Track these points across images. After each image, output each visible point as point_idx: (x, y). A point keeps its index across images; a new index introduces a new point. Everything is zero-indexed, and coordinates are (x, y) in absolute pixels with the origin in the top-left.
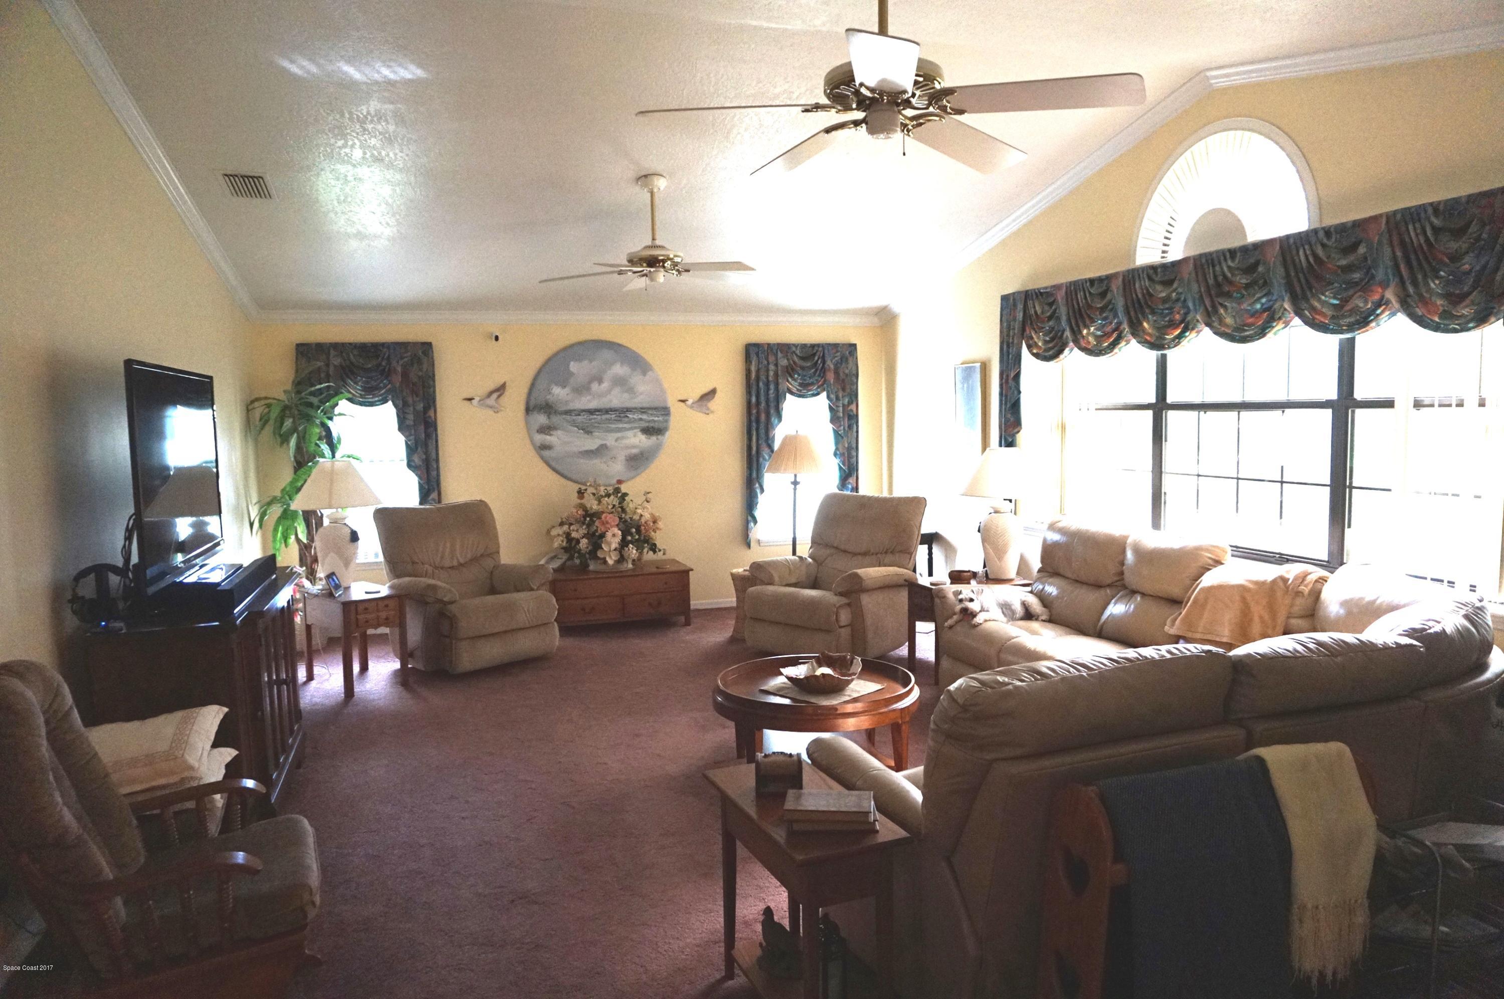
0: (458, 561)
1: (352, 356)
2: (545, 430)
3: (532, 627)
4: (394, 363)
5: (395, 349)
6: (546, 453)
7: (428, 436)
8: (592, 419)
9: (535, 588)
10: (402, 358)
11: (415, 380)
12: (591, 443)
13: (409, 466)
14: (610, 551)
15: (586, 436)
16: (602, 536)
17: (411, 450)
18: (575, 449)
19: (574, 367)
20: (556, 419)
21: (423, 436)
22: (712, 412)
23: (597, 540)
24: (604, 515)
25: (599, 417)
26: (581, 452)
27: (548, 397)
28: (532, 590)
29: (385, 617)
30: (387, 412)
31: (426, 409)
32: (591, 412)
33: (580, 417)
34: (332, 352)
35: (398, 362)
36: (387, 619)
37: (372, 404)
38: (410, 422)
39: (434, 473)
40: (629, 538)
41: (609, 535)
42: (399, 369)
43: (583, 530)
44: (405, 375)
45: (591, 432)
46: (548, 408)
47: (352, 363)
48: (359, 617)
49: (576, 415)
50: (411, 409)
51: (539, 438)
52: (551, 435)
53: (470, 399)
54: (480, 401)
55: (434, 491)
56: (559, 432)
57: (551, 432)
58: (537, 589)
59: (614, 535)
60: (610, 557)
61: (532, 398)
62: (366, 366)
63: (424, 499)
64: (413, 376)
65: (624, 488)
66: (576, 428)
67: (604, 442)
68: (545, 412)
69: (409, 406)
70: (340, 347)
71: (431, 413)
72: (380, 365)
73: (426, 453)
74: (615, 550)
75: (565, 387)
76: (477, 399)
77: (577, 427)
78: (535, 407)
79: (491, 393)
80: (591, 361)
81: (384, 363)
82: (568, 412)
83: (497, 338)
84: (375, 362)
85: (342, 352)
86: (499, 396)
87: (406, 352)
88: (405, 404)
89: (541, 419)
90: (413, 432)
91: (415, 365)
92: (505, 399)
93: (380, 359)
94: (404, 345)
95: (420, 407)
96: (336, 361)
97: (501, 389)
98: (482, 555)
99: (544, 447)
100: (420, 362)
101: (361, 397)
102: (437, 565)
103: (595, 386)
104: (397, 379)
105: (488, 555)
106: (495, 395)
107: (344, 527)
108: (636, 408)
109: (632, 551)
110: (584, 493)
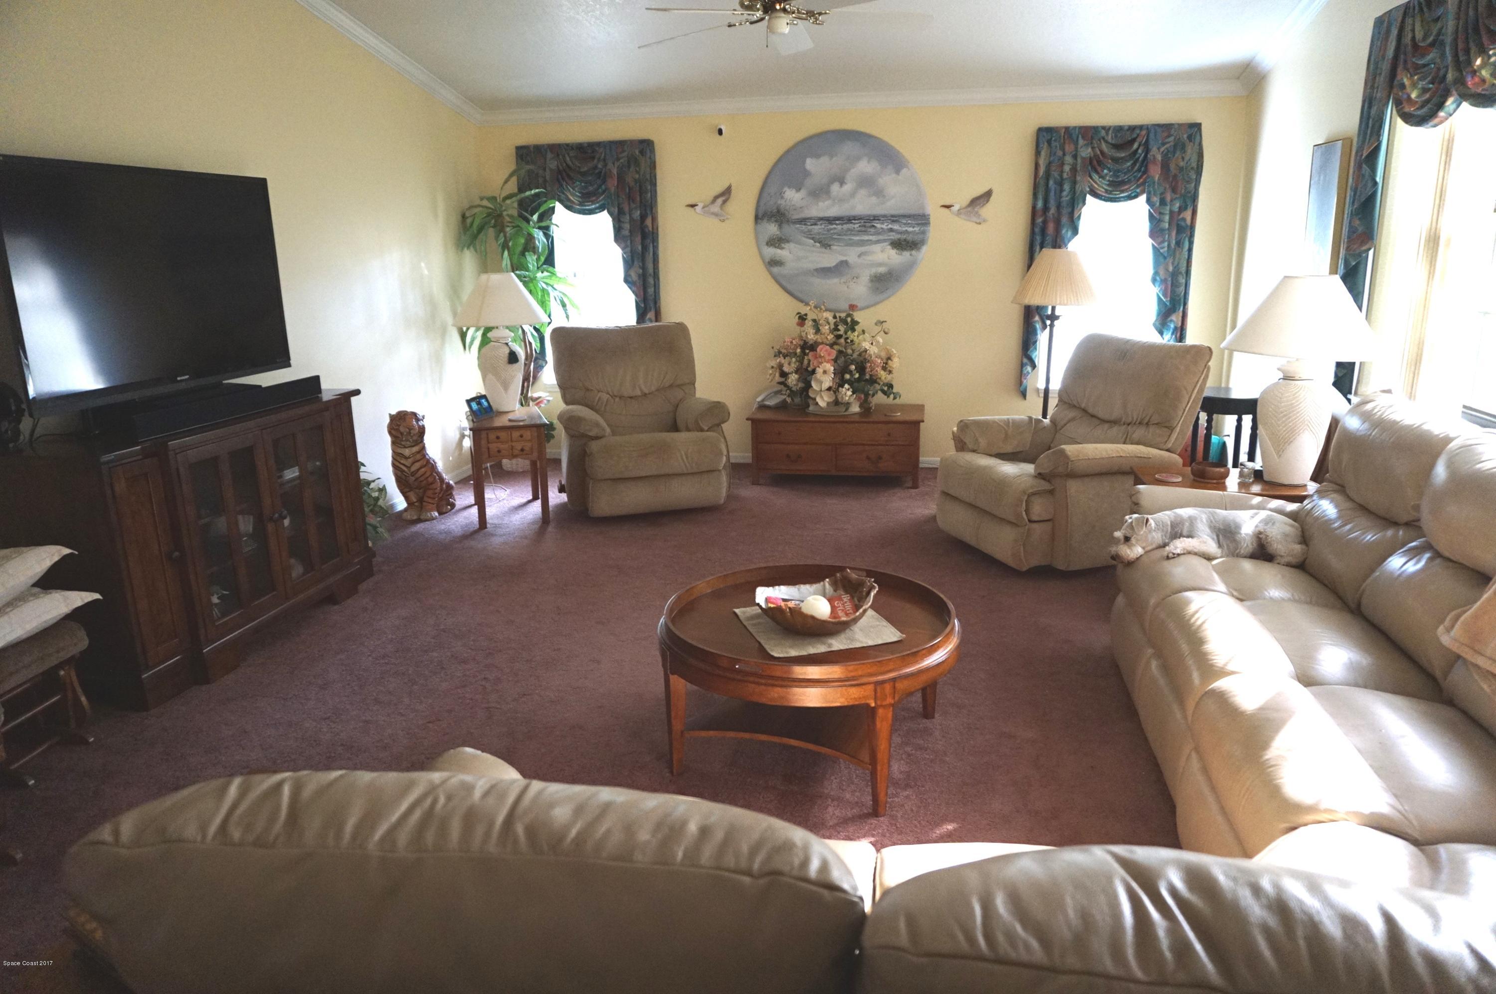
0: (641, 390)
1: (568, 159)
2: (776, 242)
3: (693, 474)
4: (610, 165)
5: (611, 149)
6: (776, 270)
7: (645, 248)
8: (831, 229)
9: (706, 428)
10: (618, 159)
11: (632, 184)
12: (828, 259)
13: (626, 280)
14: (821, 391)
15: (823, 250)
16: (814, 372)
17: (629, 263)
18: (812, 266)
19: (810, 164)
20: (789, 230)
21: (640, 248)
22: (985, 221)
23: (807, 374)
24: (820, 347)
25: (839, 227)
26: (817, 270)
27: (779, 202)
28: (702, 430)
29: (519, 448)
30: (603, 221)
31: (643, 218)
32: (830, 220)
33: (815, 227)
34: (549, 155)
35: (614, 164)
36: (522, 450)
37: (591, 212)
38: (626, 232)
39: (651, 291)
40: (847, 376)
41: (819, 371)
42: (615, 172)
43: (794, 366)
44: (621, 178)
45: (830, 246)
46: (779, 216)
47: (567, 165)
48: (491, 446)
49: (812, 225)
50: (628, 217)
51: (770, 252)
52: (782, 248)
53: (693, 206)
54: (703, 208)
55: (650, 310)
56: (792, 245)
57: (783, 245)
58: (707, 431)
59: (825, 372)
60: (822, 397)
61: (762, 204)
62: (582, 170)
63: (641, 317)
64: (630, 180)
65: (857, 316)
66: (812, 241)
67: (844, 258)
68: (776, 221)
69: (624, 214)
70: (557, 149)
71: (648, 222)
72: (596, 167)
73: (644, 268)
74: (829, 389)
75: (800, 189)
76: (701, 205)
77: (813, 239)
78: (764, 215)
79: (716, 198)
80: (831, 157)
81: (600, 166)
82: (803, 221)
83: (720, 132)
84: (591, 165)
85: (558, 155)
86: (725, 202)
87: (623, 151)
88: (621, 212)
89: (772, 229)
90: (629, 242)
91: (632, 169)
92: (731, 206)
93: (596, 161)
94: (620, 144)
95: (637, 214)
96: (553, 164)
97: (726, 193)
98: (671, 386)
99: (773, 263)
100: (637, 163)
101: (581, 204)
102: (616, 394)
103: (835, 188)
104: (612, 184)
105: (679, 386)
106: (720, 201)
107: (506, 347)
108: (884, 216)
109: (847, 393)
110: (805, 319)
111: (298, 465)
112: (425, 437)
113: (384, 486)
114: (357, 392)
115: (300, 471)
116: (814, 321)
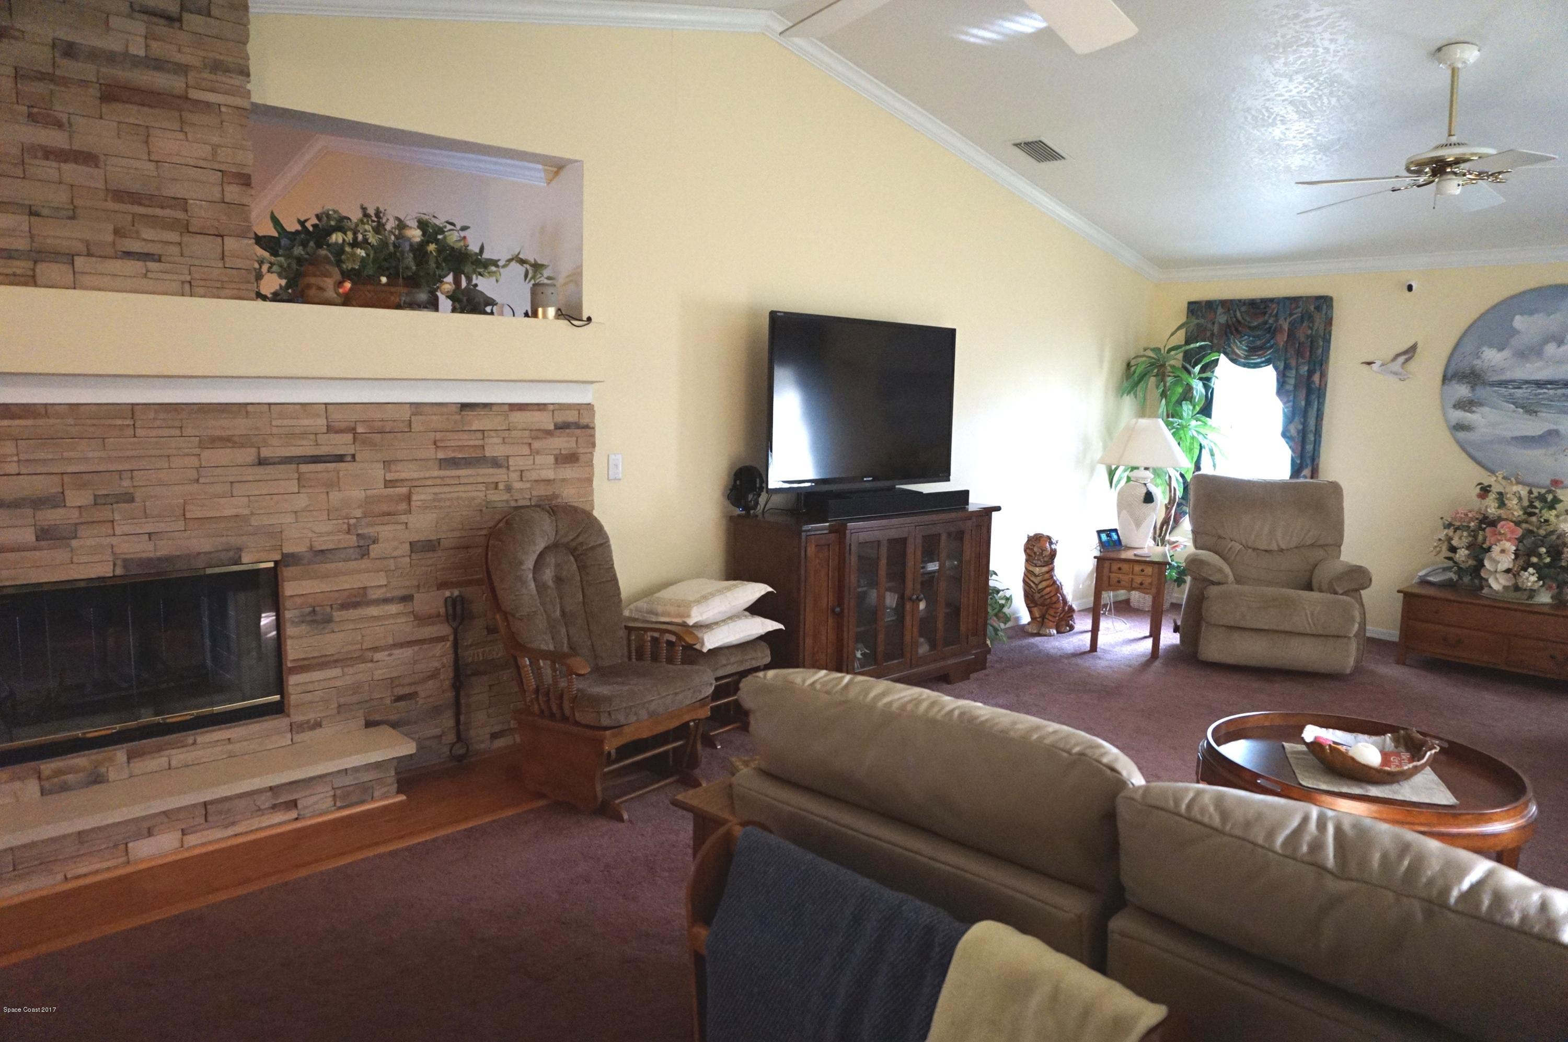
0: (1278, 545)
1: (1238, 314)
2: (1465, 405)
3: (1313, 635)
4: (1281, 322)
5: (1285, 304)
6: (1461, 435)
7: (1308, 403)
8: (1540, 394)
9: (1341, 592)
10: (1291, 315)
11: (1302, 339)
12: (1533, 427)
13: (1284, 435)
14: (1496, 571)
15: (1528, 417)
16: (1489, 550)
17: (1289, 420)
18: (1509, 434)
19: (1519, 322)
20: (1482, 392)
21: (1303, 403)
23: (1479, 551)
24: (1502, 523)
25: (1551, 392)
26: (1516, 439)
27: (1475, 362)
28: (1336, 593)
29: (1139, 582)
30: (1268, 375)
31: (1311, 373)
32: (1539, 384)
33: (1520, 391)
34: (1220, 310)
35: (1285, 319)
36: (1141, 584)
37: (1256, 366)
38: (1290, 387)
39: (1309, 447)
40: (1534, 560)
41: (1496, 549)
42: (1286, 327)
43: (1466, 541)
44: (1291, 334)
45: (1536, 412)
46: (1473, 377)
47: (1238, 321)
48: (1112, 575)
49: (1515, 388)
50: (1294, 372)
51: (1458, 415)
52: (1473, 412)
53: (1369, 363)
54: (1383, 365)
55: (1307, 467)
56: (1486, 410)
57: (1474, 409)
58: (1342, 594)
59: (1503, 551)
60: (1496, 579)
61: (1453, 364)
62: (1252, 325)
63: (1296, 471)
64: (1301, 335)
65: (1560, 493)
66: (1512, 406)
67: (1555, 427)
68: (1468, 383)
69: (1291, 369)
70: (1228, 305)
71: (1316, 378)
72: (1266, 323)
73: (1305, 424)
74: (1508, 571)
75: (1503, 349)
76: (1379, 363)
77: (1513, 403)
78: (1454, 376)
79: (1398, 355)
80: (1549, 315)
81: (1271, 321)
82: (1503, 384)
83: (1410, 288)
84: (1260, 320)
85: (1229, 310)
86: (1407, 360)
87: (1297, 307)
88: (1287, 367)
89: (1462, 391)
90: (1291, 398)
91: (1305, 324)
92: (1413, 365)
93: (1267, 315)
94: (1294, 301)
95: (1304, 369)
96: (1222, 319)
97: (1411, 352)
98: (1312, 545)
99: (1460, 427)
100: (1311, 318)
101: (1246, 358)
102: (1249, 545)
103: (1550, 349)
104: (1282, 339)
105: (1321, 546)
106: (1402, 359)
107: (1143, 486)
109: (1530, 578)
110: (1489, 491)
111: (938, 561)
112: (1056, 560)
113: (1011, 596)
114: (998, 509)
115: (940, 566)
116: (1500, 494)
